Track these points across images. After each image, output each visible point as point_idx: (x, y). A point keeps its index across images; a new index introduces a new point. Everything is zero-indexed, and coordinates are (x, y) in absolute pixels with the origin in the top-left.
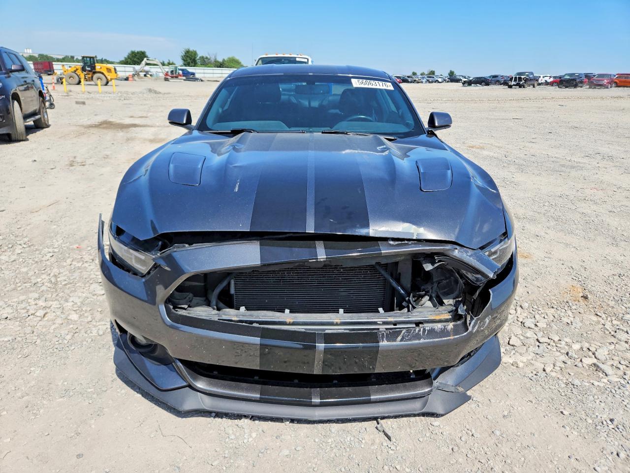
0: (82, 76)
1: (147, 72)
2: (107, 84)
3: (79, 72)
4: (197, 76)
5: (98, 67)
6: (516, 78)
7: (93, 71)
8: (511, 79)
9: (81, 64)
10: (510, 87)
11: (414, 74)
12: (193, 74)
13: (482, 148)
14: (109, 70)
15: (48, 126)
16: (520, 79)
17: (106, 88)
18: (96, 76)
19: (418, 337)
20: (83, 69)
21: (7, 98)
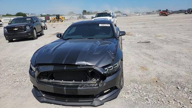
0: (56, 20)
1: (73, 17)
2: (62, 22)
3: (55, 19)
4: (86, 17)
5: (60, 17)
6: (188, 11)
7: (59, 18)
8: (186, 11)
9: (56, 17)
10: (186, 14)
11: (153, 11)
12: (85, 17)
13: (160, 36)
14: (63, 18)
15: (43, 35)
16: (189, 11)
17: (62, 23)
18: (60, 20)
19: (87, 87)
20: (56, 18)
21: (32, 29)
